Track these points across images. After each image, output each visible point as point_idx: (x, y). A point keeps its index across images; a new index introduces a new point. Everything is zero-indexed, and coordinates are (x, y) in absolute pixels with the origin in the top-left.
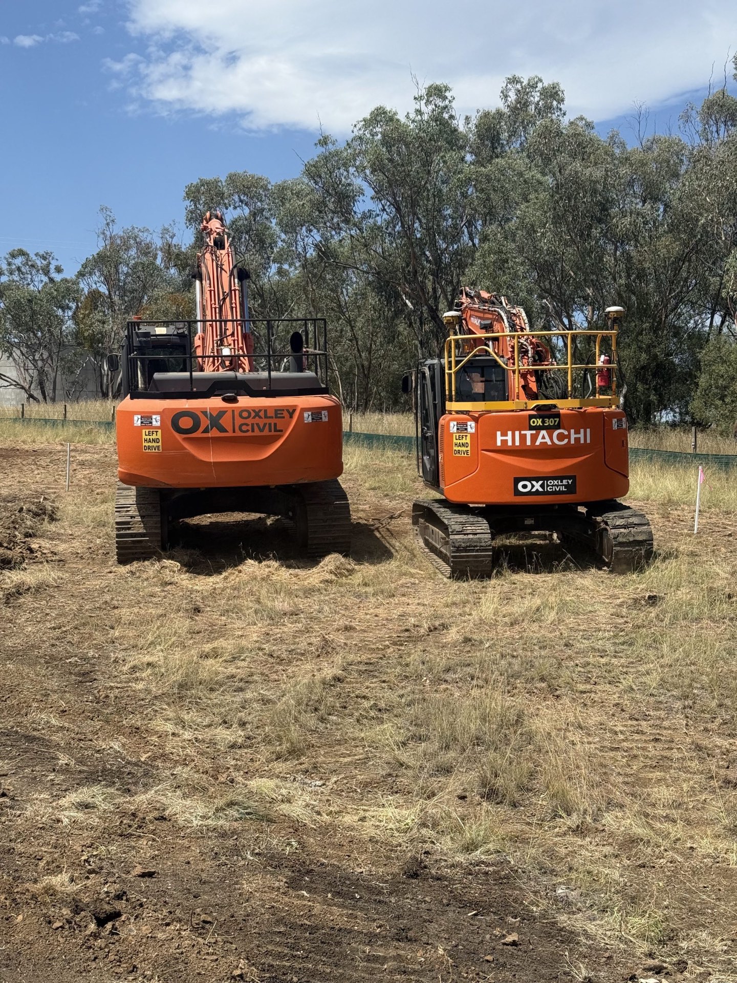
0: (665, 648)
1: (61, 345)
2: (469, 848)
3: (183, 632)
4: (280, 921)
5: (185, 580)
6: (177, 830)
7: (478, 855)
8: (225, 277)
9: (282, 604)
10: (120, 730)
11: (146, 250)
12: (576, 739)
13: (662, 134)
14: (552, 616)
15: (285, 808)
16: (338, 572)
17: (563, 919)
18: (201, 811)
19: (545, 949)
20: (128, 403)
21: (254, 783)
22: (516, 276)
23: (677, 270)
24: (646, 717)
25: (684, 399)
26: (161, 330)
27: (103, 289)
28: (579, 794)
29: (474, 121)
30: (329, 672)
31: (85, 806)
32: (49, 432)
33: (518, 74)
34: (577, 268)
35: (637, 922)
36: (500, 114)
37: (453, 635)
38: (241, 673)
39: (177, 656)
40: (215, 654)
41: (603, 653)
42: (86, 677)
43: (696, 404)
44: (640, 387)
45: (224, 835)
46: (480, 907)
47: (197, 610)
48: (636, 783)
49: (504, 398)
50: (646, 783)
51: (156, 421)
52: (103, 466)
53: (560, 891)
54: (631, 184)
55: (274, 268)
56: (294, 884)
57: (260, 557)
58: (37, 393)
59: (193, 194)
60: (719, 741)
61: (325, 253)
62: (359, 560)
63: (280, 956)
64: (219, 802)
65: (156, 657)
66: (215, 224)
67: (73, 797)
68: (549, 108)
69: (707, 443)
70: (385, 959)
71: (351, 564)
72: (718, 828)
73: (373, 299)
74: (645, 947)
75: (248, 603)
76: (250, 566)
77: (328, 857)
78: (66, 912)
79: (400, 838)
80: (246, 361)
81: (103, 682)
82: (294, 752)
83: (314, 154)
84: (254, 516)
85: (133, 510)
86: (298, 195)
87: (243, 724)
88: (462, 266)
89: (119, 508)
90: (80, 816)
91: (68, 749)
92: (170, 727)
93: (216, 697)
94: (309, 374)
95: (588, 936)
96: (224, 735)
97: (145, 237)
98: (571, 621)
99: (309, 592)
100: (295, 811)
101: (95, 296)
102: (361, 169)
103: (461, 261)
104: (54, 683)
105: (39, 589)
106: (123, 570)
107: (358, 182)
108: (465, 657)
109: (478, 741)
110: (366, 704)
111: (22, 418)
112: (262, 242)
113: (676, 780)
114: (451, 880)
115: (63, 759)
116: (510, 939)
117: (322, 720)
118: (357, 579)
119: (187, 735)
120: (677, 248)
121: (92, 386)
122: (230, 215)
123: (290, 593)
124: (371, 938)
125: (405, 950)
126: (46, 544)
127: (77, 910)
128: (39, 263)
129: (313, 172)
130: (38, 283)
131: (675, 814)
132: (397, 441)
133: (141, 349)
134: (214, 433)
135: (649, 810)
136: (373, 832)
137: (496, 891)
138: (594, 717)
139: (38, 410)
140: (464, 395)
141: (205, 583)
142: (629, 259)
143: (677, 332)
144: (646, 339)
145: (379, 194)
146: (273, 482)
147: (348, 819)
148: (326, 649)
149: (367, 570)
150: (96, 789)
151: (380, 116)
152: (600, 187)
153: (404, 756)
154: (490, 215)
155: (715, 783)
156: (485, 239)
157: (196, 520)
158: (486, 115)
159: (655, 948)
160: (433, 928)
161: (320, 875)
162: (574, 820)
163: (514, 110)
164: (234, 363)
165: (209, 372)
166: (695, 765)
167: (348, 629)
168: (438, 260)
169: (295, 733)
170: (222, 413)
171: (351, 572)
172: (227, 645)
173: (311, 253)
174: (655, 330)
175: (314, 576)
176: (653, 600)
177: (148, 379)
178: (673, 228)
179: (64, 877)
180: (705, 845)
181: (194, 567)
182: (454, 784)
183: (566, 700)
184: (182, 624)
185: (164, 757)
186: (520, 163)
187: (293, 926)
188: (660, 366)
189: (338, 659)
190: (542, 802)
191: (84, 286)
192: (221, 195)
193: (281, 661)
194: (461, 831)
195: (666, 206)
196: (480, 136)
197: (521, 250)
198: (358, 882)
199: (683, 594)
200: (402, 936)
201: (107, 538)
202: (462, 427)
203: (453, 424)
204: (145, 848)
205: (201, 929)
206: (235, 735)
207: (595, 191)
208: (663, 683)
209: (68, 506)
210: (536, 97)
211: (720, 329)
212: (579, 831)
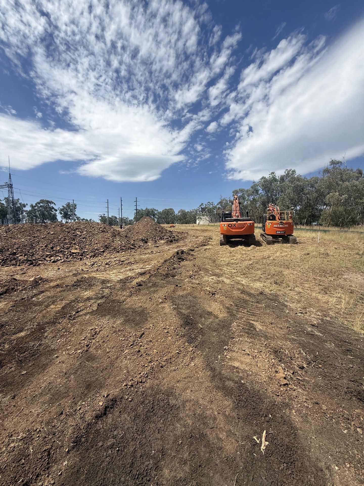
0: (310, 262)
1: (214, 215)
2: (271, 291)
3: (229, 256)
4: (239, 298)
5: (230, 248)
6: (225, 283)
7: (272, 292)
8: (237, 204)
9: (244, 252)
10: (219, 269)
11: (226, 201)
12: (291, 276)
13: (314, 176)
14: (289, 256)
15: (241, 282)
16: (253, 248)
17: (286, 303)
18: (229, 281)
19: (281, 307)
20: (222, 223)
21: (237, 278)
22: (286, 201)
23: (317, 199)
24: (305, 273)
25: (318, 220)
26: (227, 212)
27: (220, 207)
28: (291, 284)
29: (280, 177)
30: (250, 263)
31: (212, 279)
32: (212, 227)
33: (288, 169)
34: (297, 199)
35: (299, 305)
36: (284, 175)
37: (271, 258)
38: (237, 262)
39: (227, 259)
40: (233, 259)
41: (298, 262)
42: (214, 261)
43: (320, 221)
44: (309, 219)
45: (232, 285)
46: (271, 300)
47: (231, 253)
48: (302, 284)
49: (275, 220)
50: (303, 284)
51: (226, 225)
52: (219, 232)
53: (286, 299)
54: (308, 185)
55: (246, 202)
56: (241, 293)
57: (241, 245)
58: (211, 222)
59: (234, 192)
60: (318, 278)
61: (254, 199)
62: (257, 246)
63: (238, 303)
64: (231, 280)
65: (225, 259)
66: (236, 196)
67: (211, 278)
68: (293, 174)
69: (321, 228)
70: (254, 305)
71: (256, 247)
72: (317, 292)
73: (261, 206)
74: (300, 309)
75: (239, 252)
76: (239, 247)
77: (248, 290)
78: (208, 293)
79: (260, 288)
80: (240, 216)
81: (217, 262)
82: (244, 274)
83: (252, 185)
84: (241, 239)
85: (222, 238)
86: (250, 191)
87: (236, 270)
88: (277, 200)
89: (220, 238)
90: (212, 280)
91: (211, 271)
92: (226, 269)
93: (233, 265)
94: (249, 218)
95: (289, 306)
96: (233, 271)
97: (226, 199)
98: (293, 257)
99: (248, 251)
100: (243, 283)
101: (219, 208)
102: (260, 186)
103: (277, 199)
104: (210, 262)
105: (209, 249)
106: (221, 247)
107: (259, 188)
108: (273, 262)
109: (274, 275)
110: (256, 268)
111: (209, 225)
112: (244, 198)
113: (309, 283)
114: (267, 295)
115: (210, 272)
116: (276, 305)
117: (249, 270)
118: (256, 249)
119: (228, 270)
120: (317, 195)
121: (218, 221)
122: (239, 195)
123: (245, 251)
124: (252, 302)
125: (258, 304)
126: (210, 243)
127: (209, 292)
128: (212, 204)
129: (252, 187)
130: (211, 206)
131: (308, 289)
132: (260, 228)
133: (224, 215)
134: (234, 227)
135: (304, 288)
136: (255, 287)
137: (275, 298)
138: (295, 272)
139: (210, 224)
140: (269, 220)
141: (233, 249)
142: (308, 197)
143: (317, 209)
144: (311, 211)
145: (263, 190)
146: (243, 234)
147: (251, 285)
148: (250, 259)
149: (258, 248)
150: (214, 277)
151: (263, 178)
152: (302, 186)
153: (262, 276)
154: (282, 192)
155: (317, 285)
156: (281, 195)
157: (232, 240)
158: (282, 176)
159: (302, 310)
160: (263, 302)
161: (246, 292)
162: (290, 288)
163: (287, 175)
164: (238, 217)
165: (234, 218)
166: (313, 281)
167: (254, 256)
168: (273, 199)
169: (244, 271)
170: (236, 224)
171: (255, 248)
172: (235, 258)
173: (252, 199)
174: (312, 209)
175: (249, 248)
176: (308, 254)
177: (225, 219)
178: (316, 192)
179: (208, 288)
180: (314, 294)
181: (231, 247)
182: (269, 281)
183: (290, 269)
184: (229, 255)
185: (225, 273)
186: (287, 183)
187: (241, 299)
188: (313, 215)
189: (252, 261)
190: (284, 285)
191: (218, 206)
192: (238, 192)
193: (243, 261)
194: (270, 288)
195: (315, 188)
196: (281, 179)
197: (287, 197)
198: (252, 294)
199: (314, 253)
200: (257, 302)
201: (219, 242)
202: (269, 224)
203: (268, 224)
204: (220, 286)
205: (226, 297)
206: (235, 271)
207: (301, 187)
208: (309, 268)
209: (214, 237)
210: (291, 172)
211: (325, 208)
212: (291, 290)
